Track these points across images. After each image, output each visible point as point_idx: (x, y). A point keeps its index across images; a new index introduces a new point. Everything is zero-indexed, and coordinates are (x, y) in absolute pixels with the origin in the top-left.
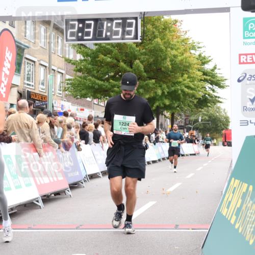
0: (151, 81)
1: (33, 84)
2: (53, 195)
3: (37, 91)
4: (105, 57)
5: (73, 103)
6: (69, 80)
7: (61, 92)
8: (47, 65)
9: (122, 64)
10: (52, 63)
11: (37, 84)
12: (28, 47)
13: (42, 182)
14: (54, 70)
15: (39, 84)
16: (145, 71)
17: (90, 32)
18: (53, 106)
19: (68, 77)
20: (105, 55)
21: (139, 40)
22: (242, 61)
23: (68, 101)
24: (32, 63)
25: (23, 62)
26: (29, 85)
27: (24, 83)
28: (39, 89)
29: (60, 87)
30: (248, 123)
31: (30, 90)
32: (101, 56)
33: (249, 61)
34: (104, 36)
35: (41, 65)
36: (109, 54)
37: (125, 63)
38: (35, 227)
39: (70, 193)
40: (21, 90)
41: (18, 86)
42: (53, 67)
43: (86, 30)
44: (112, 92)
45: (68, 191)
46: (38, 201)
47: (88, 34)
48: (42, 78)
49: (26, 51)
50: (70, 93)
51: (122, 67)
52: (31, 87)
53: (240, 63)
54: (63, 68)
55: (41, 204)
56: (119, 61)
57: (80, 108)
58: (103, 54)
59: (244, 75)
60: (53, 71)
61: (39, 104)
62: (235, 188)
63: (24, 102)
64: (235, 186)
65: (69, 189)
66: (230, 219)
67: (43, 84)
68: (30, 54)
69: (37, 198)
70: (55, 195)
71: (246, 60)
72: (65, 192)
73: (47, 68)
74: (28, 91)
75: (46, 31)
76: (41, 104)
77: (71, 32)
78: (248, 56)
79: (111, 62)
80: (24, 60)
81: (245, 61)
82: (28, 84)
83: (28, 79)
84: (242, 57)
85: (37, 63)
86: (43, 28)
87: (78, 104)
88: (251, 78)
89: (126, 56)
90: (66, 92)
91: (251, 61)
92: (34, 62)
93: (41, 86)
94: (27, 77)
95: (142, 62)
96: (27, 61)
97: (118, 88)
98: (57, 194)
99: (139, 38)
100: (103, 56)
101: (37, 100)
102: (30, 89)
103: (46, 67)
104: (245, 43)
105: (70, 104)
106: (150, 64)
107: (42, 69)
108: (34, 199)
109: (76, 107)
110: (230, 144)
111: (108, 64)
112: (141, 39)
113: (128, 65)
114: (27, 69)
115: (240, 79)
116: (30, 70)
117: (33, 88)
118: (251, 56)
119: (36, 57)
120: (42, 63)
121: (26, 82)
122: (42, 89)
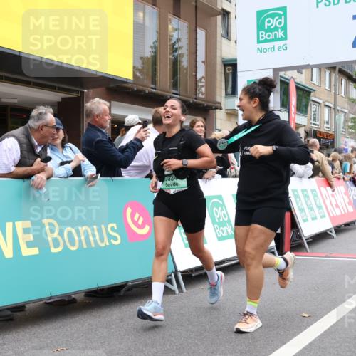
2: (343, 226)
3: (322, 130)
6: (352, 118)
8: (331, 105)
10: (338, 103)
11: (322, 122)
12: (314, 90)
13: (335, 214)
14: (338, 110)
15: (324, 123)
19: (351, 116)
23: (351, 138)
24: (318, 104)
25: (310, 104)
26: (315, 125)
27: (311, 123)
28: (324, 128)
29: (344, 126)
35: (326, 106)
40: (308, 129)
41: (305, 126)
42: (338, 108)
46: (331, 232)
49: (312, 94)
50: (354, 131)
52: (317, 126)
54: (347, 107)
55: (333, 234)
61: (324, 142)
67: (327, 123)
68: (315, 97)
69: (330, 229)
70: (345, 226)
73: (332, 109)
74: (314, 130)
75: (330, 75)
76: (327, 141)
80: (310, 102)
82: (314, 124)
83: (314, 119)
85: (322, 105)
86: (328, 73)
92: (320, 103)
93: (326, 125)
94: (313, 117)
96: (313, 103)
101: (323, 138)
102: (316, 128)
103: (330, 107)
105: (353, 140)
107: (327, 110)
108: (328, 230)
114: (313, 110)
116: (316, 110)
117: (319, 127)
119: (321, 99)
120: (327, 104)
121: (312, 122)
122: (327, 128)
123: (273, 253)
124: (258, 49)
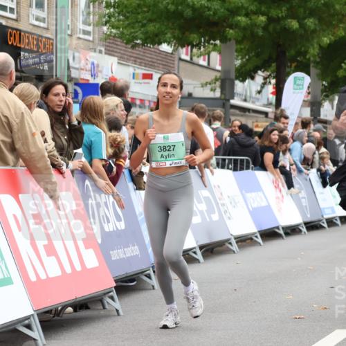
1: (13, 5)
2: (70, 309)
3: (23, 26)
5: (123, 59)
7: (90, 29)
15: (31, 6)
18: (69, 68)
23: (109, 52)
26: (4, 8)
28: (29, 20)
29: (89, 14)
31: (4, 23)
39: (116, 304)
44: (231, 27)
45: (112, 298)
46: (29, 327)
50: (114, 31)
52: (8, 14)
55: (36, 332)
57: (141, 71)
61: (31, 61)
65: (114, 294)
69: (28, 318)
70: (75, 310)
72: (101, 301)
76: (37, 60)
87: (138, 61)
90: (105, 28)
93: (36, 12)
97: (247, 15)
98: (81, 305)
101: (26, 51)
102: (6, 17)
105: (114, 60)
108: (21, 322)
109: (131, 70)
117: (14, 16)
122: (37, 19)
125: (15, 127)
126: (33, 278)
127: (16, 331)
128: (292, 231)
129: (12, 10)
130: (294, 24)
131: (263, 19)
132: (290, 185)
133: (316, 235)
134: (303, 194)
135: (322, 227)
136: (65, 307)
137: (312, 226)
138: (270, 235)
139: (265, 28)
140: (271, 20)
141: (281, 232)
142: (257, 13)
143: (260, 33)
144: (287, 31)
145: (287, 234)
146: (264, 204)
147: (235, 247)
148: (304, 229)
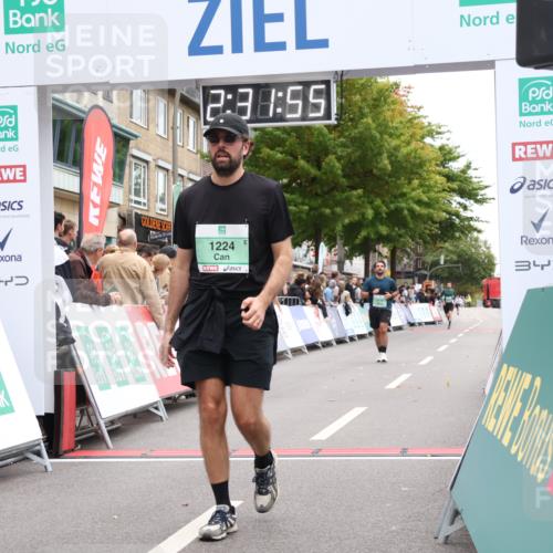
0: (355, 193)
1: (146, 201)
2: (183, 397)
3: (152, 214)
4: (271, 152)
8: (170, 167)
9: (302, 162)
10: (179, 163)
11: (152, 200)
12: (136, 137)
13: (165, 376)
14: (182, 176)
15: (157, 201)
16: (344, 176)
17: (246, 107)
20: (272, 149)
21: (333, 121)
22: (517, 156)
24: (145, 164)
25: (128, 162)
26: (139, 203)
27: (130, 200)
28: (156, 210)
30: (529, 266)
31: (139, 212)
32: (266, 151)
33: (529, 155)
34: (271, 114)
35: (160, 167)
36: (279, 146)
37: (308, 161)
38: (154, 454)
40: (124, 212)
41: (118, 205)
42: (180, 171)
43: (240, 104)
46: (157, 408)
47: (243, 111)
48: (161, 191)
49: (132, 143)
51: (303, 168)
52: (142, 207)
53: (514, 159)
54: (198, 171)
55: (162, 412)
56: (296, 158)
58: (268, 146)
59: (522, 180)
60: (180, 178)
61: (156, 237)
62: (509, 382)
63: (129, 233)
64: (509, 378)
66: (502, 437)
67: (162, 200)
68: (139, 149)
69: (156, 403)
71: (525, 153)
73: (170, 174)
74: (136, 214)
75: (167, 108)
76: (160, 236)
77: (212, 109)
78: (529, 147)
79: (283, 160)
80: (129, 159)
81: (523, 156)
82: (136, 202)
83: (137, 193)
84: (517, 148)
85: (152, 165)
86: (162, 103)
88: (534, 185)
89: (309, 150)
91: (535, 156)
92: (147, 162)
93: (160, 205)
94: (135, 190)
95: (339, 159)
96: (134, 161)
97: (296, 205)
99: (334, 117)
100: (268, 150)
101: (153, 230)
102: (141, 210)
103: (167, 170)
104: (522, 124)
106: (353, 164)
107: (161, 175)
108: (151, 405)
110: (496, 304)
111: (277, 163)
112: (336, 119)
113: (312, 165)
114: (134, 173)
115: (516, 187)
116: (140, 176)
117: (146, 208)
118: (533, 146)
119: (150, 154)
120: (161, 163)
121: (133, 198)
122: (162, 210)
123: (39, 454)
124: (7, 44)
125: (141, 275)
126: (158, 376)
127: (148, 411)
128: (327, 344)
129: (144, 204)
130: (328, 211)
131: (306, 208)
132: (325, 315)
133: (342, 346)
134: (334, 321)
135: (346, 342)
136: (180, 395)
137: (340, 341)
138: (312, 347)
139: (308, 214)
140: (311, 209)
141: (320, 345)
142: (303, 204)
143: (304, 216)
144: (322, 215)
145: (324, 346)
146: (308, 327)
147: (290, 355)
148: (334, 343)
